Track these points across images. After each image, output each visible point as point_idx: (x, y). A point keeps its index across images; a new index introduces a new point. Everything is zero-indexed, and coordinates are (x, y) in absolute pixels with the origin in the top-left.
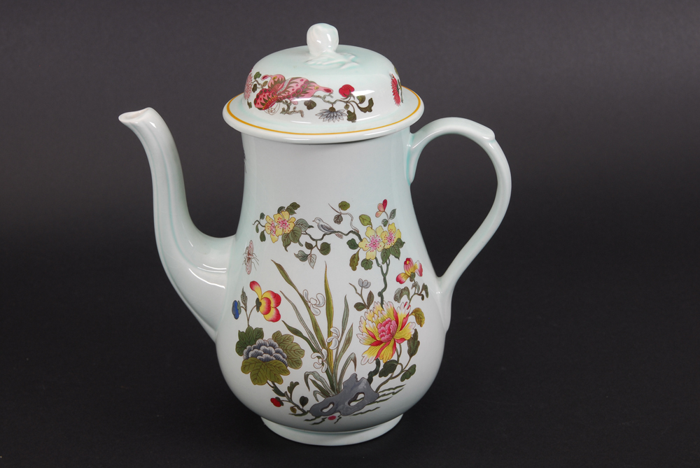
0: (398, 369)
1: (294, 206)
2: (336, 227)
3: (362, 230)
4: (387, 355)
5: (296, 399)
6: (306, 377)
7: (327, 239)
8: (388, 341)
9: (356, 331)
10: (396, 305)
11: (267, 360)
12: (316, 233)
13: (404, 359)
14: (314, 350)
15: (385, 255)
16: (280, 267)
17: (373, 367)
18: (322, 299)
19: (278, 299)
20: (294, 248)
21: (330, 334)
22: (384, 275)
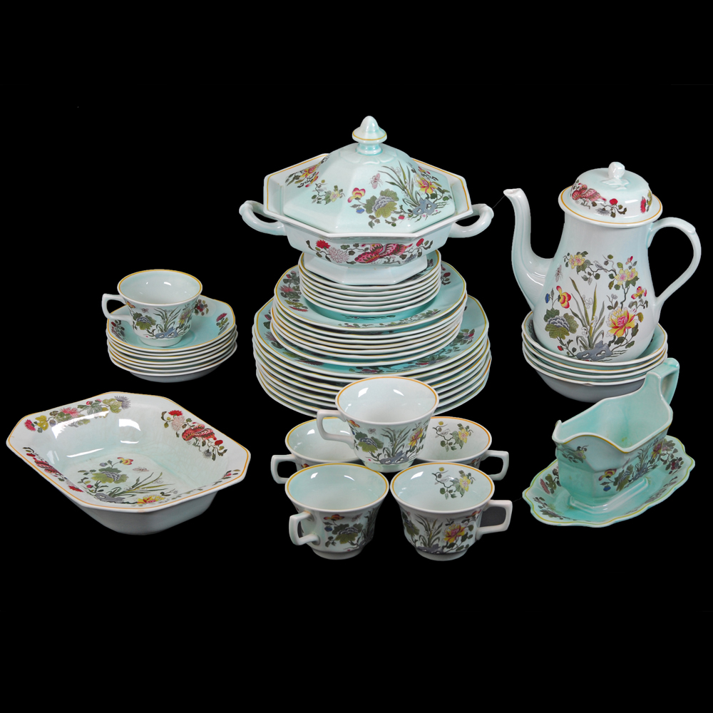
0: (625, 342)
1: (585, 253)
2: (604, 267)
3: (618, 270)
4: (620, 334)
5: (570, 349)
6: (577, 338)
7: (599, 272)
8: (622, 327)
9: (606, 319)
10: (629, 309)
11: (559, 327)
12: (594, 268)
13: (629, 337)
14: (584, 326)
15: (628, 284)
16: (573, 281)
17: (612, 339)
18: (592, 301)
19: (569, 297)
20: (582, 273)
21: (593, 319)
22: (625, 294)
